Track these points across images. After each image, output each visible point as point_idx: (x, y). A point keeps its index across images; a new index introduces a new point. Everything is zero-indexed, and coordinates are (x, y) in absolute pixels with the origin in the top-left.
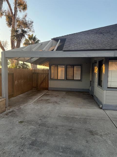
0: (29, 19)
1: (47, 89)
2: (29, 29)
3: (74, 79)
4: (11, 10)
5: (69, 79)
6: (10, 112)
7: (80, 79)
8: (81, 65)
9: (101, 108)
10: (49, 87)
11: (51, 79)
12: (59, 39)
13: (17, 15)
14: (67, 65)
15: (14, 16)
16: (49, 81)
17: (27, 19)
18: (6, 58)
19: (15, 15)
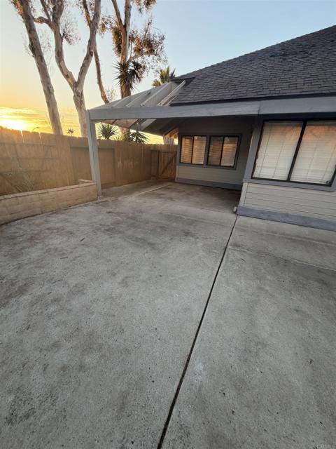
0: (157, 31)
1: (172, 180)
2: (156, 55)
3: (222, 164)
4: (118, 14)
5: (212, 163)
6: (102, 202)
7: (232, 165)
8: (238, 137)
9: (235, 213)
10: (177, 176)
11: (180, 162)
12: (183, 80)
13: (129, 25)
14: (210, 137)
15: (123, 30)
16: (177, 167)
17: (152, 31)
18: (92, 120)
19: (125, 26)
